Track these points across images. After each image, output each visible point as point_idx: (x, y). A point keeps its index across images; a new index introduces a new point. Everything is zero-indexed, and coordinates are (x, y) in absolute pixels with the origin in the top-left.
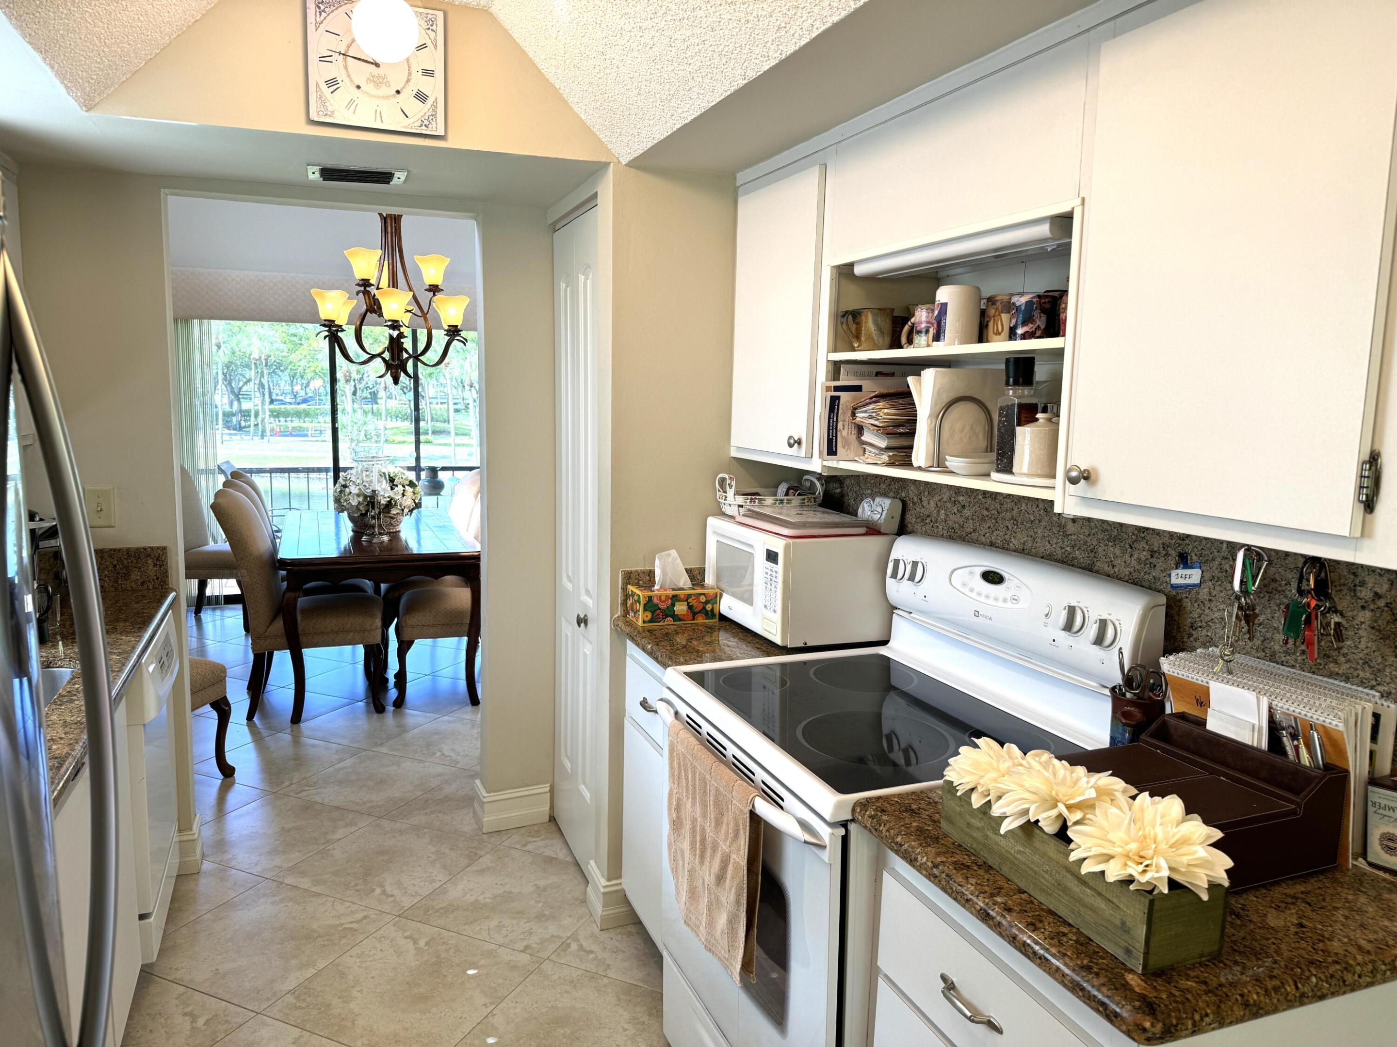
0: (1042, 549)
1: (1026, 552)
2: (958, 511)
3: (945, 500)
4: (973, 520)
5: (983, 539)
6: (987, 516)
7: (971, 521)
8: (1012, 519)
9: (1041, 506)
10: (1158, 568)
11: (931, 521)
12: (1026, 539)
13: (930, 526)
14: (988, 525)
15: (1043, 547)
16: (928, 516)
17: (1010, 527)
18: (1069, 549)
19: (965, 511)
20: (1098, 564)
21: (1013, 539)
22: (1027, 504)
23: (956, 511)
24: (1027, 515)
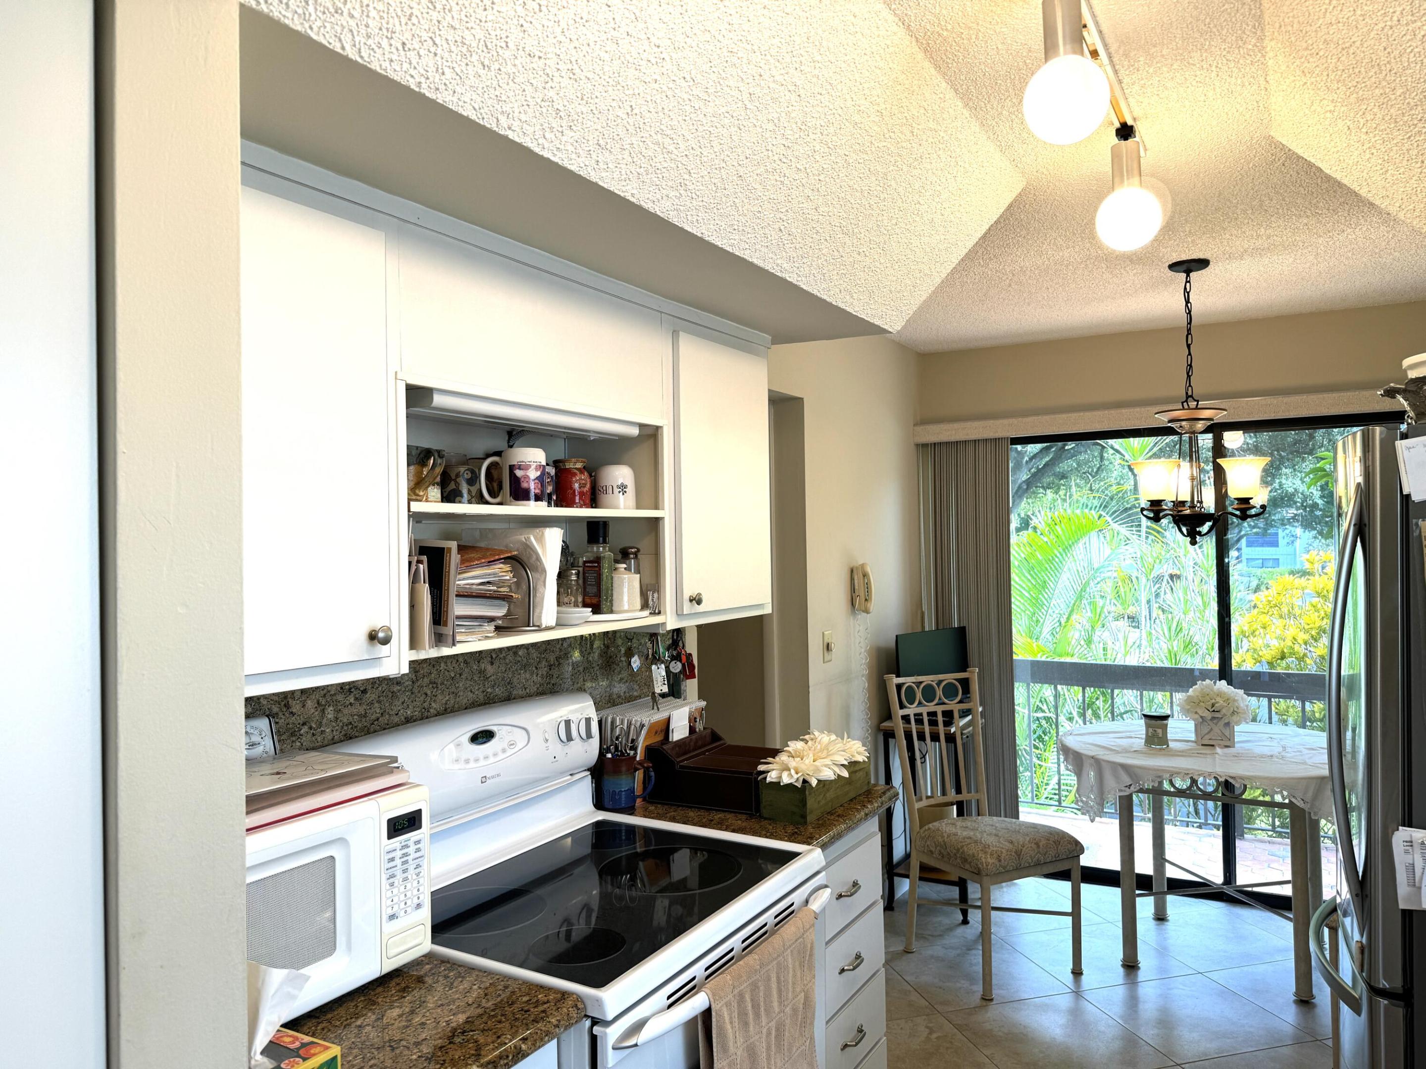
0: (465, 701)
1: (449, 710)
2: (356, 699)
3: (332, 692)
4: (379, 702)
5: (396, 719)
6: (399, 691)
7: (377, 705)
8: (431, 683)
9: (461, 659)
10: (555, 676)
11: (311, 728)
12: (447, 698)
13: (310, 735)
14: (401, 700)
15: (465, 698)
16: (304, 724)
17: (429, 692)
18: (489, 690)
19: (368, 695)
20: (515, 692)
21: (433, 704)
22: (446, 663)
23: (352, 700)
24: (447, 673)
